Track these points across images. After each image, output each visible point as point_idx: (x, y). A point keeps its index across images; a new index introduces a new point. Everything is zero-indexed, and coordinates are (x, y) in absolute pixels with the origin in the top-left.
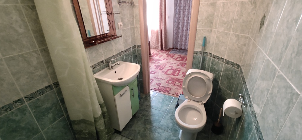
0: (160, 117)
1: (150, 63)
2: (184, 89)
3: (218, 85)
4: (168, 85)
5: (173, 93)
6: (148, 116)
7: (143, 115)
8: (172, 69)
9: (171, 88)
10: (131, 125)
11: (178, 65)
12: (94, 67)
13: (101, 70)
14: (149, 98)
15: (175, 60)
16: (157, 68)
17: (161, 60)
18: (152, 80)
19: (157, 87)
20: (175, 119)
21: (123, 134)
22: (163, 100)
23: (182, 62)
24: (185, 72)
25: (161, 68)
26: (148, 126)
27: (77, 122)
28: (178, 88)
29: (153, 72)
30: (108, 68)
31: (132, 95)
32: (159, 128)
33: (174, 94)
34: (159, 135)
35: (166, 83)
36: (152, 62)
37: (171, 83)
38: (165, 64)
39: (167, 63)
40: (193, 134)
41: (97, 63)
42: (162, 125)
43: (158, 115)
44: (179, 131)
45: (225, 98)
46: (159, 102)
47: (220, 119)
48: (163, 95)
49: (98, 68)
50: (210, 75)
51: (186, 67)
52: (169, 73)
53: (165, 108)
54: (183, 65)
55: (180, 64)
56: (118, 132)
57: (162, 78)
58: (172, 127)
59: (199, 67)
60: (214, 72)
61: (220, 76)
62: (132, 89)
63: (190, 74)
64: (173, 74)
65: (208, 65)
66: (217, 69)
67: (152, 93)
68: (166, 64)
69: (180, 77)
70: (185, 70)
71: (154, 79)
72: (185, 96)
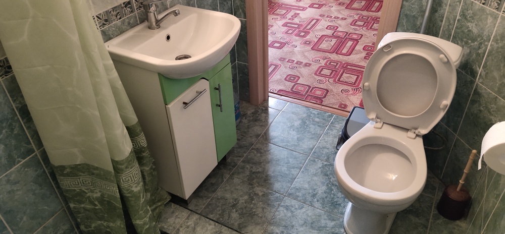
0: (294, 168)
1: (271, 18)
2: (368, 91)
3: (472, 82)
4: (320, 82)
5: (333, 104)
6: (260, 163)
7: (247, 161)
8: (333, 36)
9: (327, 91)
10: (212, 184)
11: (354, 23)
12: (104, 20)
13: (127, 30)
14: (263, 115)
15: (344, 8)
16: (291, 31)
17: (304, 9)
18: (273, 67)
19: (288, 86)
20: (334, 173)
21: (191, 207)
22: (304, 122)
23: (365, 13)
24: (374, 44)
25: (302, 31)
26: (259, 190)
27: (68, 170)
28: (347, 91)
29: (278, 42)
30: (146, 23)
31: (218, 106)
32: (290, 195)
33: (337, 107)
34: (289, 214)
35: (316, 74)
36: (277, 14)
37: (329, 77)
38: (314, 21)
39: (320, 16)
40: (384, 216)
41: (114, 9)
42: (298, 190)
43: (288, 163)
44: (345, 207)
45: (491, 120)
46: (292, 126)
47: (467, 180)
48: (305, 109)
49: (118, 22)
50: (453, 52)
51: (376, 30)
52: (324, 45)
53: (307, 144)
54: (369, 23)
55: (359, 20)
56: (178, 201)
57: (305, 61)
58: (325, 195)
59: (420, 28)
60: (466, 43)
61: (485, 53)
62: (216, 89)
63: (388, 46)
64: (337, 50)
65: (448, 18)
66: (475, 31)
67: (272, 102)
68: (318, 20)
69: (357, 58)
70: (375, 39)
71: (279, 63)
72: (368, 113)
